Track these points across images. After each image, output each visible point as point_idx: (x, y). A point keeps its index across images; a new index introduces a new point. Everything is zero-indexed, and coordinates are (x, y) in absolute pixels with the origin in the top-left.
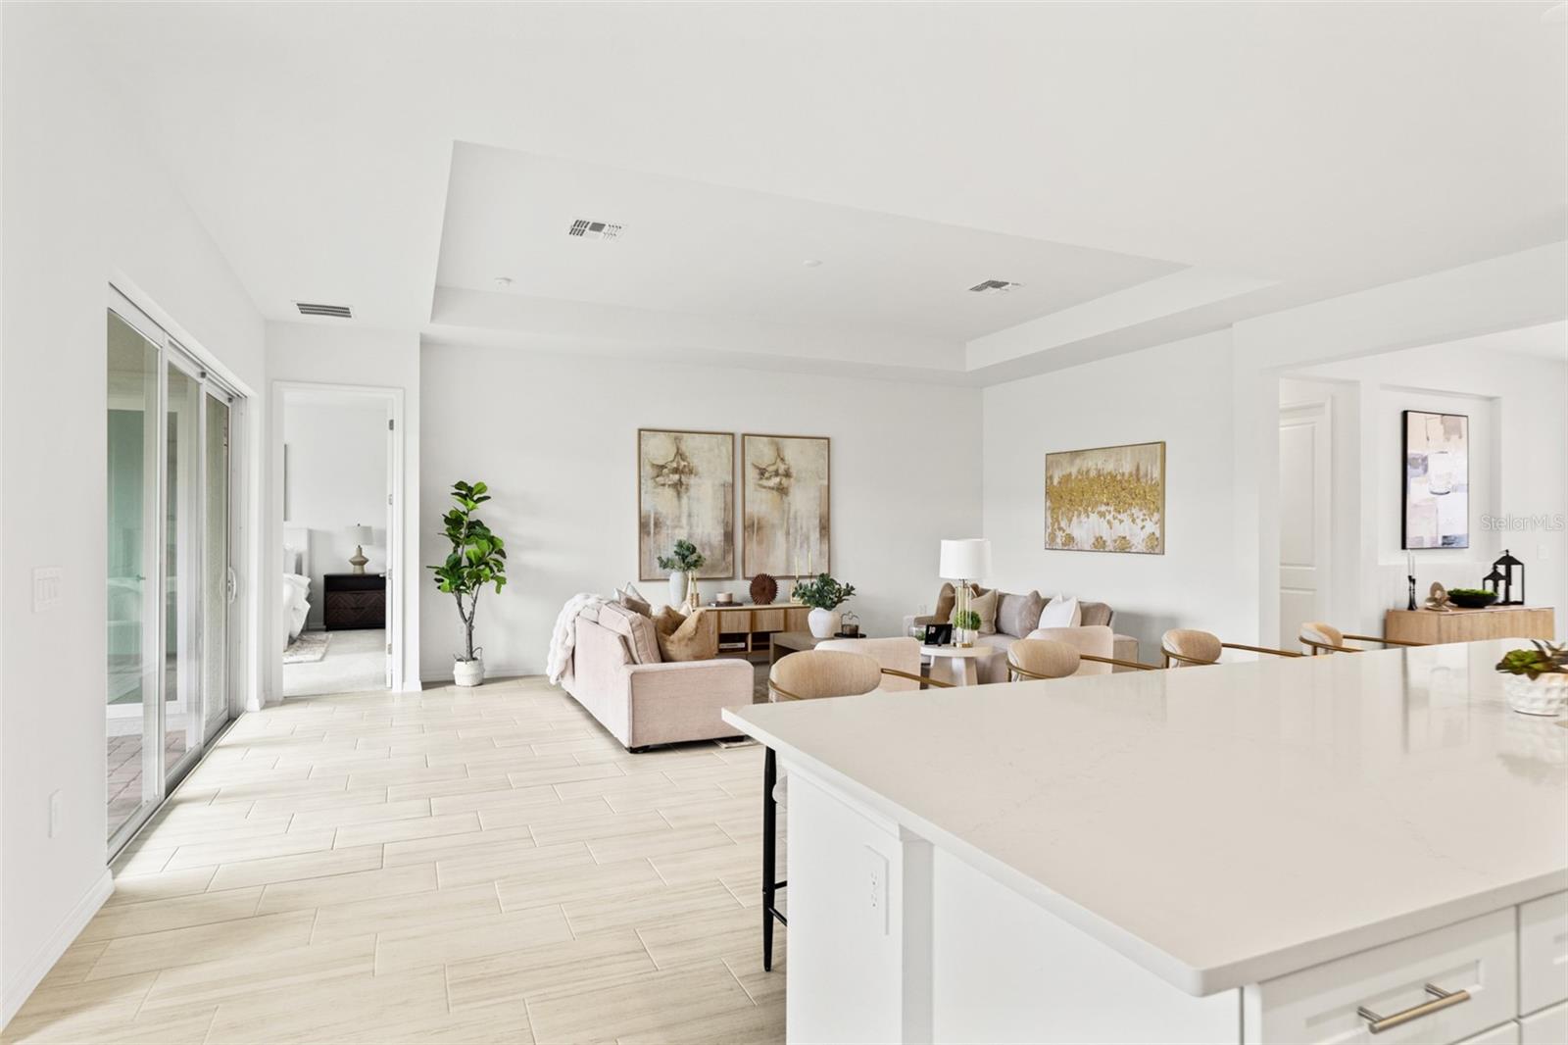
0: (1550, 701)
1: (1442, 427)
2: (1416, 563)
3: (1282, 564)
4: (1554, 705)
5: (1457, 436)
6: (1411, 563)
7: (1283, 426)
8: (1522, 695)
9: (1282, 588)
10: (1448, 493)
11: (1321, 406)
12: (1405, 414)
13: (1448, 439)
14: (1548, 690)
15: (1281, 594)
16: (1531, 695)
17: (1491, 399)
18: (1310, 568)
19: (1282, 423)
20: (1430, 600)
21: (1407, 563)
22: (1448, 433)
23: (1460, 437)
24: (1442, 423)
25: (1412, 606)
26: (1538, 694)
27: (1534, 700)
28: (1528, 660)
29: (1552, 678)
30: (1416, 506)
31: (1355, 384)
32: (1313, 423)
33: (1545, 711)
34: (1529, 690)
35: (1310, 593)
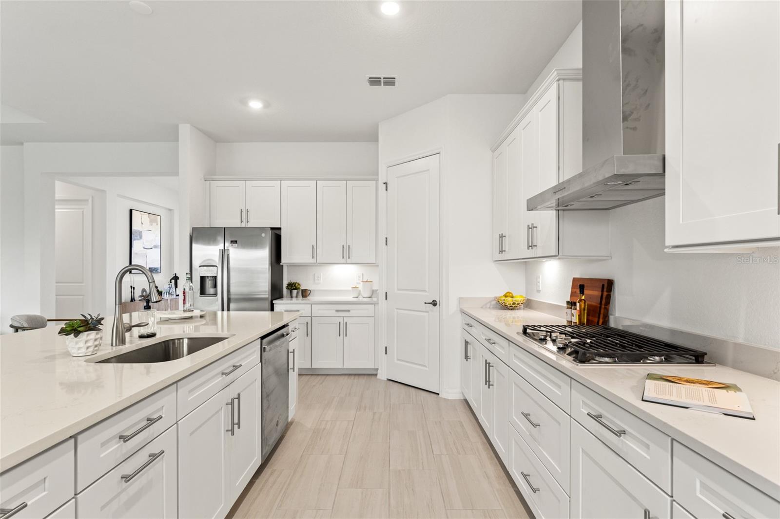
0: (88, 348)
1: (149, 219)
2: (135, 280)
3: (57, 283)
4: (91, 349)
5: (156, 224)
6: (132, 280)
7: (57, 209)
8: (74, 346)
9: (56, 295)
10: (152, 248)
11: (87, 200)
12: (131, 211)
13: (152, 225)
14: (86, 342)
15: (57, 298)
16: (78, 346)
17: (170, 210)
18: (82, 284)
19: (56, 207)
20: (141, 296)
21: (130, 280)
22: (151, 222)
23: (157, 225)
24: (149, 217)
25: (133, 300)
26: (81, 344)
27: (79, 348)
28: (76, 326)
29: (88, 335)
30: (136, 254)
31: (103, 192)
32: (83, 209)
33: (86, 353)
34: (77, 343)
35: (81, 297)
